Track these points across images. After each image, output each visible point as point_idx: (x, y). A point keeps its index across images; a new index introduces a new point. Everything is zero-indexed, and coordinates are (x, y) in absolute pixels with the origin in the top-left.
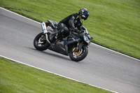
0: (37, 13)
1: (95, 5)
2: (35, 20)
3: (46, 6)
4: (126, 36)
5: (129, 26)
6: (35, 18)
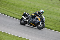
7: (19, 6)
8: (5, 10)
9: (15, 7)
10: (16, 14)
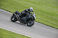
0: (4, 7)
1: (27, 3)
2: (3, 9)
3: (7, 4)
4: (40, 15)
5: (42, 11)
6: (3, 8)
7: (53, 15)
8: (39, 18)
9: (49, 15)
10: (50, 22)
